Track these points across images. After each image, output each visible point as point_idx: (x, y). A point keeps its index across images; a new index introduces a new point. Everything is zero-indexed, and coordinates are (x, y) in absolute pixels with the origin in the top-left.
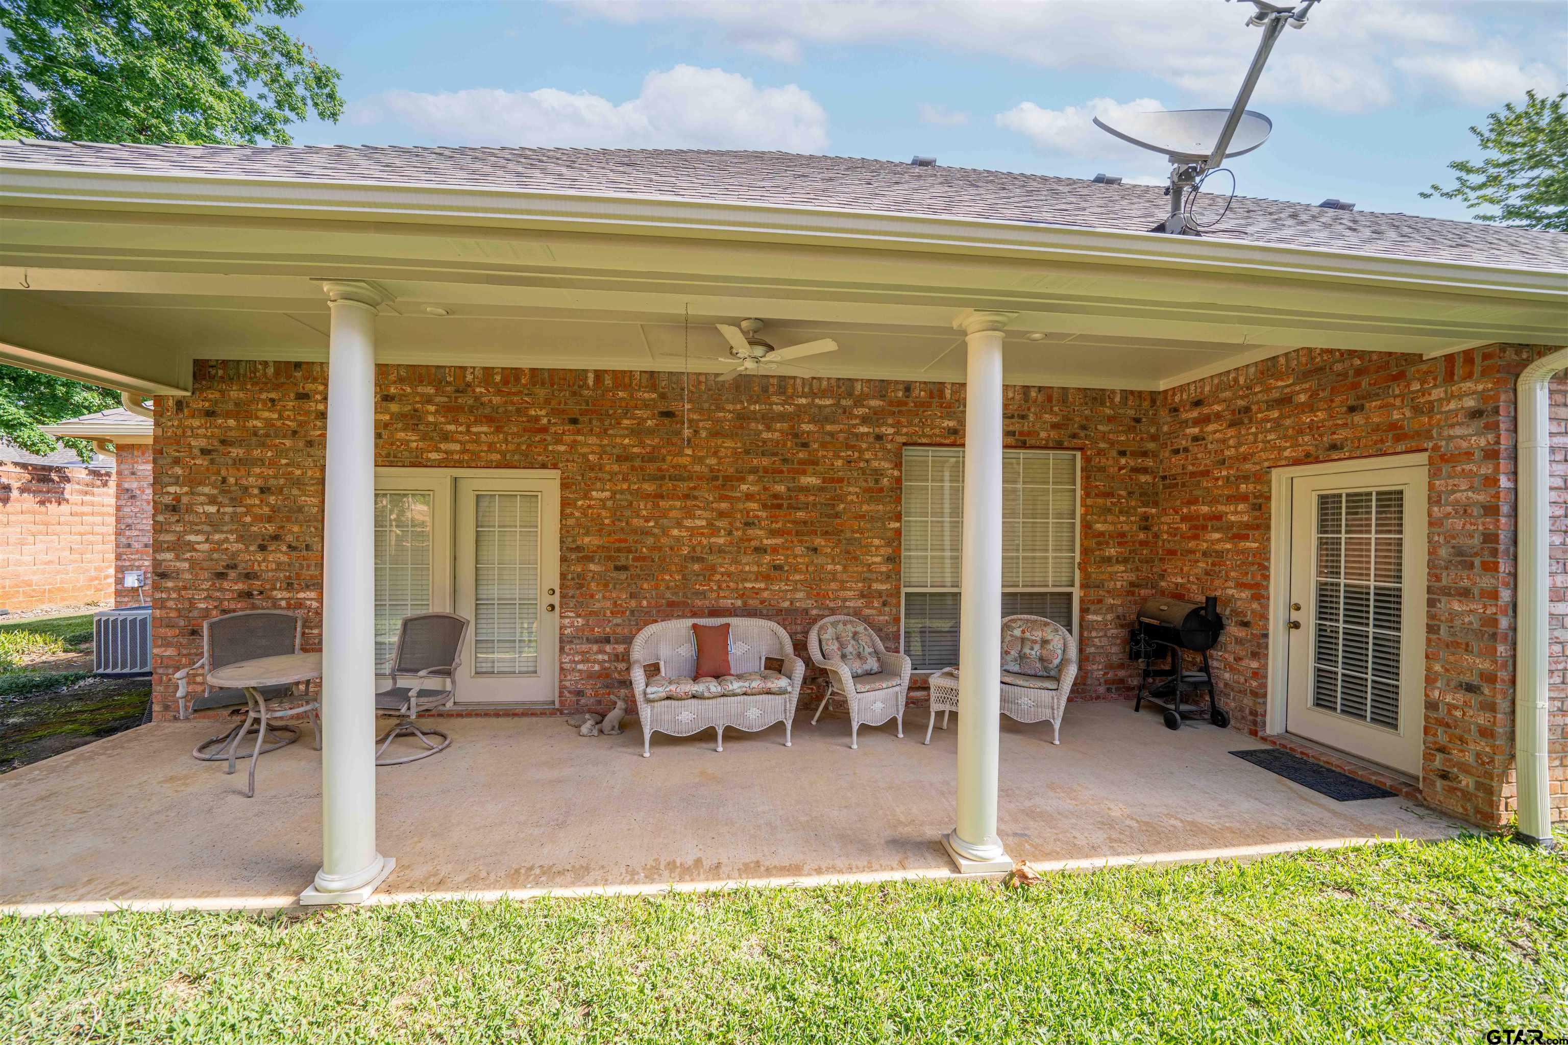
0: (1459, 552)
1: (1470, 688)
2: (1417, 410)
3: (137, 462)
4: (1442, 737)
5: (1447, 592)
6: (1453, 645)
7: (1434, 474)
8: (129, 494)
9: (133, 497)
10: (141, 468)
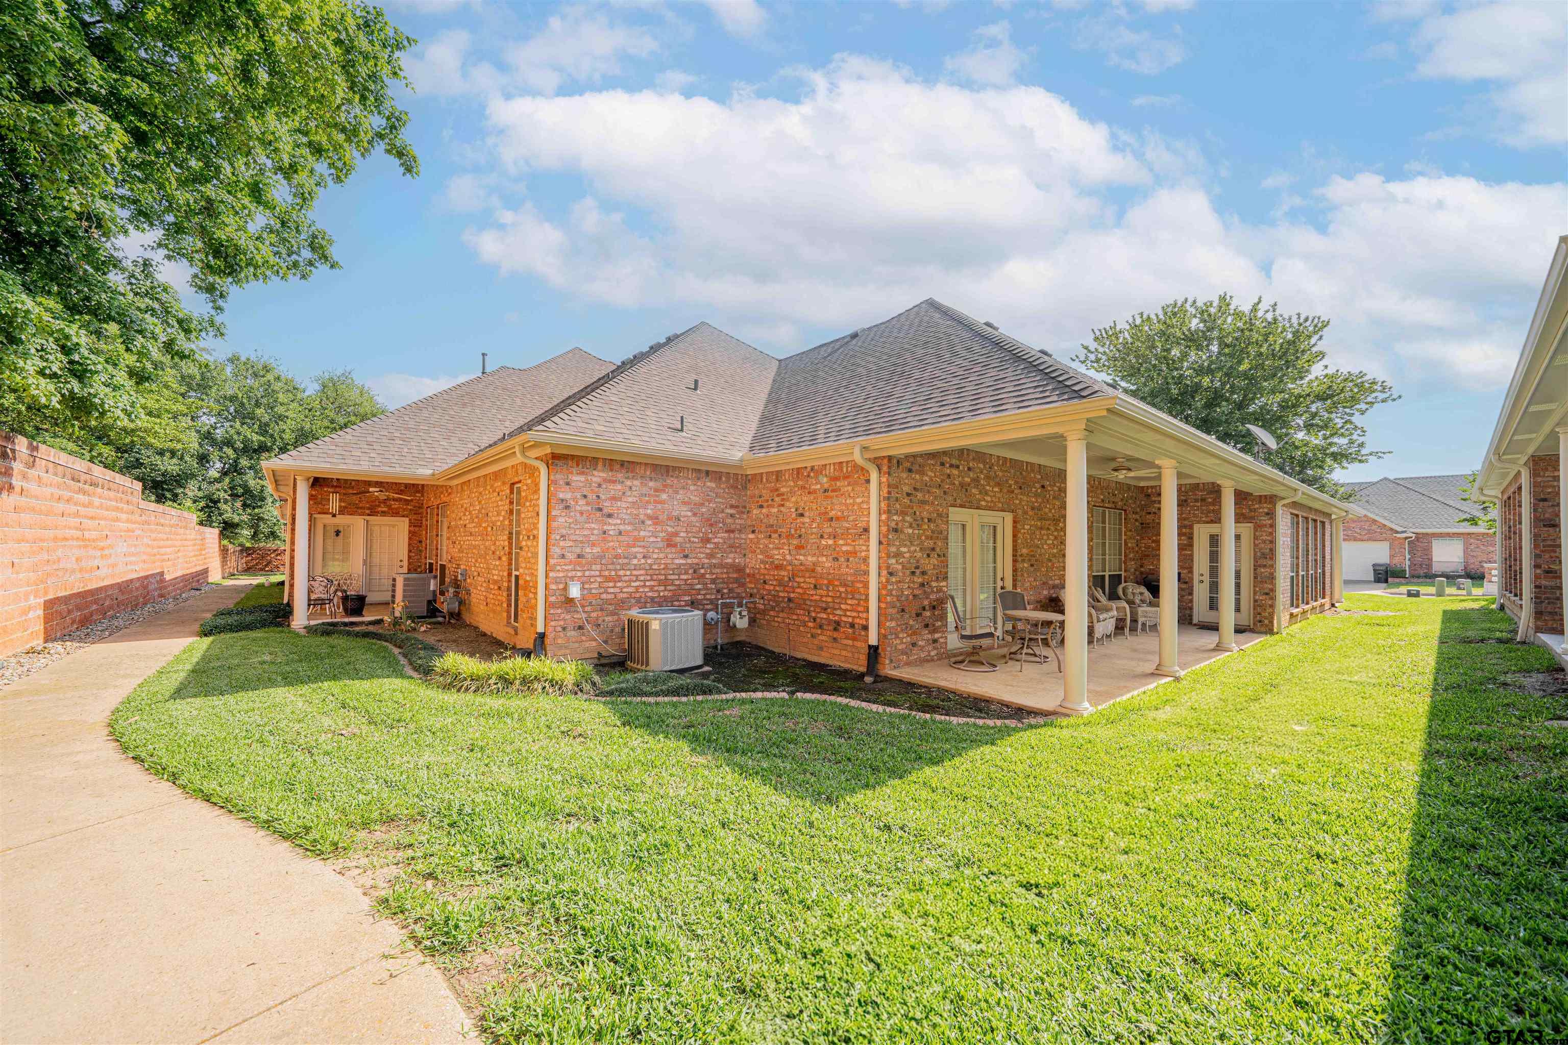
0: (1263, 554)
1: (1267, 594)
2: (1251, 511)
3: (572, 473)
4: (1259, 610)
5: (1260, 566)
6: (1261, 582)
7: (1255, 530)
8: (564, 504)
9: (567, 507)
10: (575, 478)
